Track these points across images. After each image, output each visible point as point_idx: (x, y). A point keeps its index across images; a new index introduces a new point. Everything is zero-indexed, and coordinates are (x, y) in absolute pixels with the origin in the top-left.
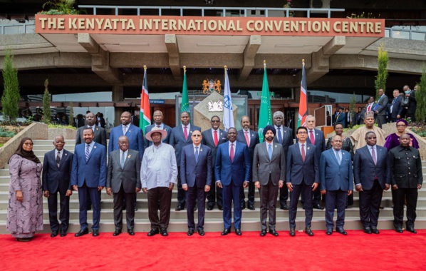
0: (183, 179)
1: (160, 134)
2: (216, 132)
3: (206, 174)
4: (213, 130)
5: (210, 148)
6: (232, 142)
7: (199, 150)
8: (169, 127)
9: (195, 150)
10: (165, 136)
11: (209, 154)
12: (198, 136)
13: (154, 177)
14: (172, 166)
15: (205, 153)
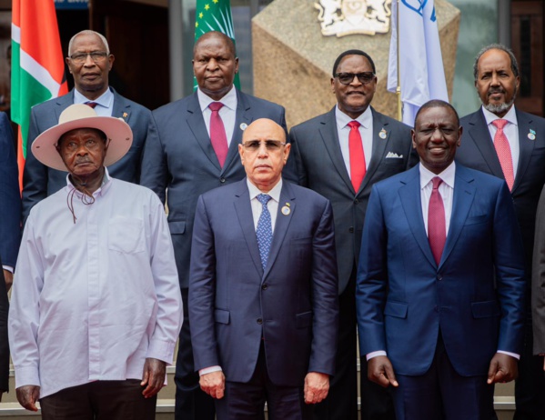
0: (202, 345)
1: (97, 135)
2: (355, 126)
3: (311, 320)
4: (342, 119)
5: (323, 200)
6: (437, 168)
7: (273, 208)
8: (137, 108)
9: (257, 209)
10: (121, 145)
11: (321, 227)
12: (270, 144)
13: (72, 335)
14: (158, 283)
15: (305, 223)
